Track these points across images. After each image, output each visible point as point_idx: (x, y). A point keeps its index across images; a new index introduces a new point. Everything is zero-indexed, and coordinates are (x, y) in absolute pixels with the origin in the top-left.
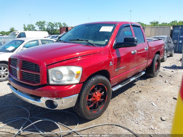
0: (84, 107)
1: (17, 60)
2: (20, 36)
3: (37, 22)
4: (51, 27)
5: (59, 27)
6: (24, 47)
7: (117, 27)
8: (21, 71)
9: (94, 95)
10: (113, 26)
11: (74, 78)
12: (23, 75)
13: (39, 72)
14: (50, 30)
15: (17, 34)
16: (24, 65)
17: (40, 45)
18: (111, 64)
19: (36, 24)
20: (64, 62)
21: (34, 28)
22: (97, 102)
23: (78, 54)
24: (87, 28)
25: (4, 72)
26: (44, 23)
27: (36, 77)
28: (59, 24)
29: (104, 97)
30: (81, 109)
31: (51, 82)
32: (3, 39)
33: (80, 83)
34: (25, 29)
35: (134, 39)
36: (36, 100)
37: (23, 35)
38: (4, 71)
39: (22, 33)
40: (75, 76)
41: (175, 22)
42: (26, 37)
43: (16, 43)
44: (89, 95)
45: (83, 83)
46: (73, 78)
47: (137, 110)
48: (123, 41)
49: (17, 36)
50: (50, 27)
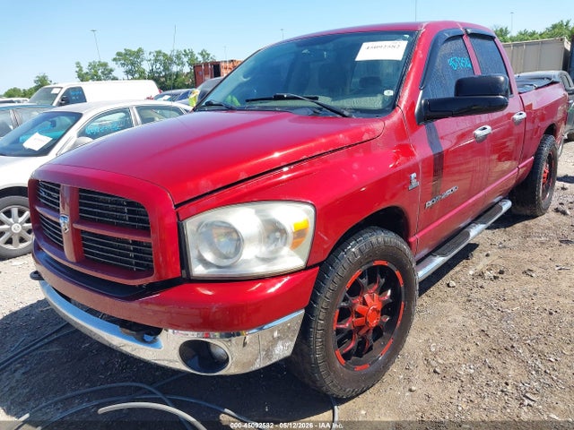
0: (327, 358)
1: (59, 186)
2: (66, 100)
3: (119, 54)
4: (164, 67)
5: (187, 64)
6: (82, 134)
7: (423, 40)
8: (77, 230)
9: (359, 307)
10: (404, 39)
11: (286, 250)
12: (85, 245)
13: (146, 231)
14: (159, 77)
15: (57, 95)
16: (85, 205)
17: (135, 127)
18: (415, 183)
19: (114, 60)
20: (242, 186)
21: (110, 73)
22: (368, 331)
23: (277, 155)
24: (305, 51)
25: (21, 223)
26: (139, 53)
27: (135, 250)
28: (186, 55)
29: (391, 309)
30: (316, 363)
31: (198, 270)
32: (11, 111)
33: (307, 268)
34: (82, 77)
35: (497, 81)
36: (143, 341)
37: (75, 95)
38: (21, 219)
39: (74, 89)
40: (291, 239)
41: (561, 25)
42: (86, 101)
43: (54, 124)
44: (342, 309)
45: (319, 266)
46: (281, 248)
47: (513, 347)
48: (451, 94)
49: (58, 99)
50: (158, 65)
